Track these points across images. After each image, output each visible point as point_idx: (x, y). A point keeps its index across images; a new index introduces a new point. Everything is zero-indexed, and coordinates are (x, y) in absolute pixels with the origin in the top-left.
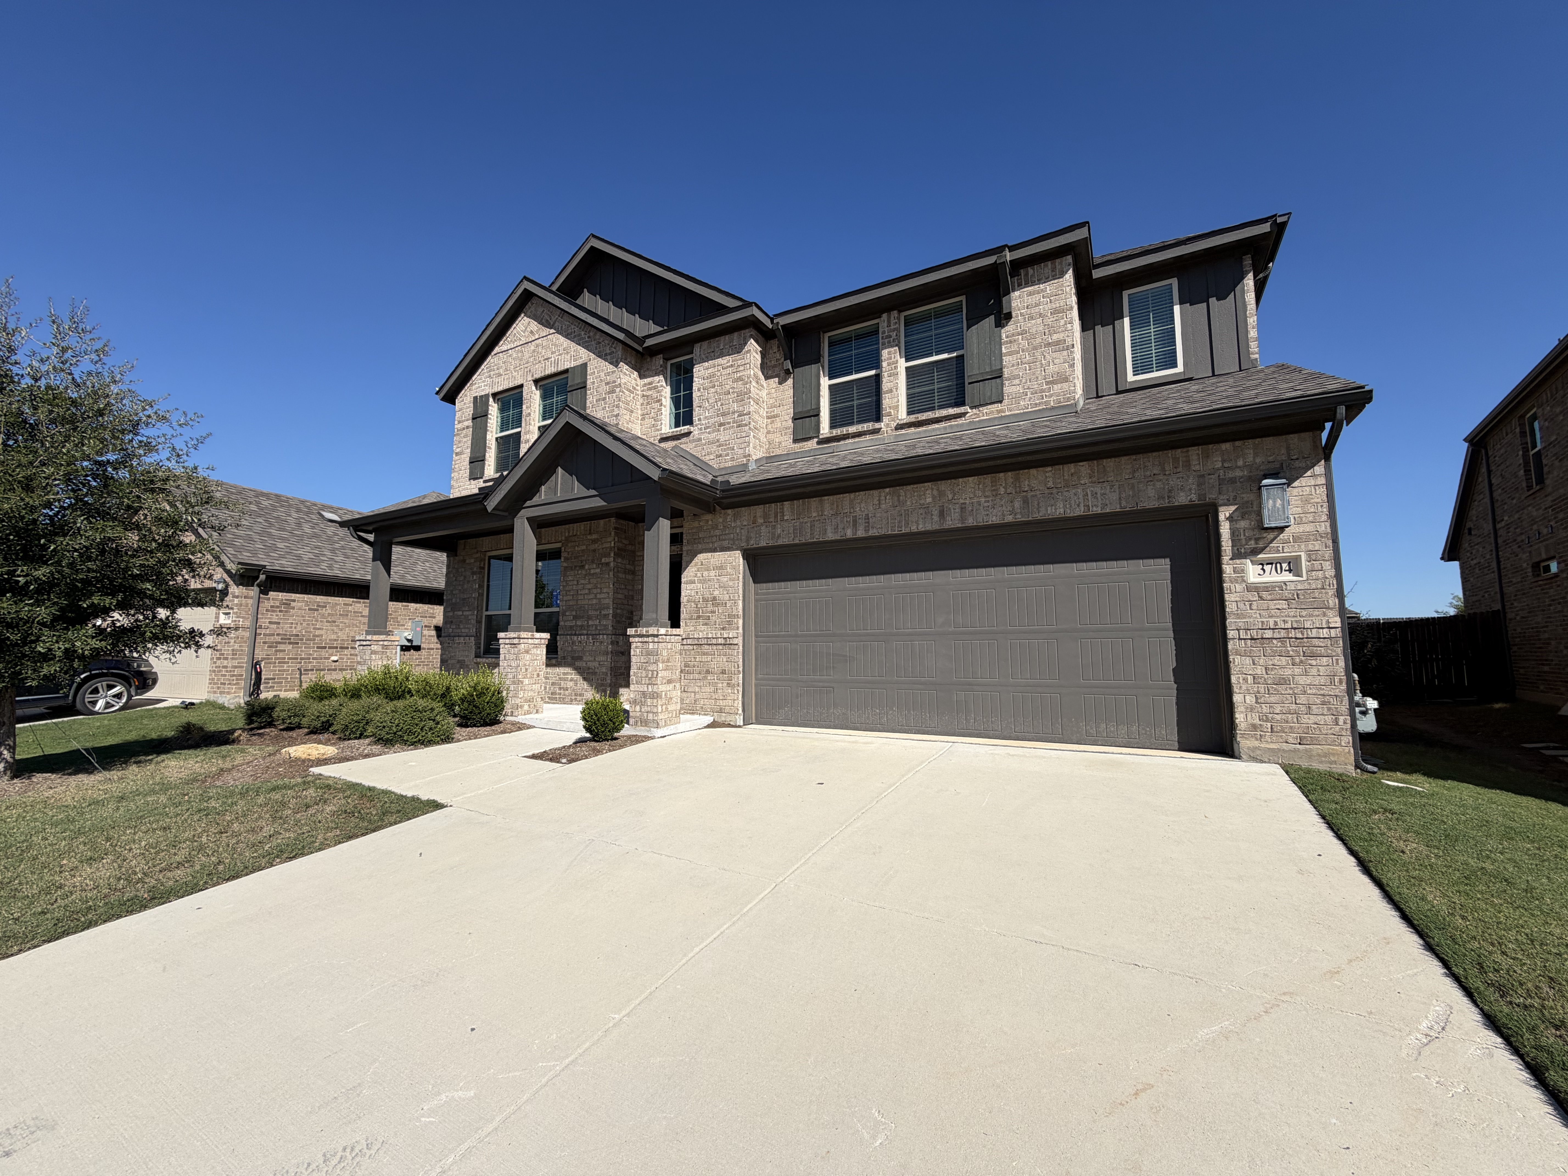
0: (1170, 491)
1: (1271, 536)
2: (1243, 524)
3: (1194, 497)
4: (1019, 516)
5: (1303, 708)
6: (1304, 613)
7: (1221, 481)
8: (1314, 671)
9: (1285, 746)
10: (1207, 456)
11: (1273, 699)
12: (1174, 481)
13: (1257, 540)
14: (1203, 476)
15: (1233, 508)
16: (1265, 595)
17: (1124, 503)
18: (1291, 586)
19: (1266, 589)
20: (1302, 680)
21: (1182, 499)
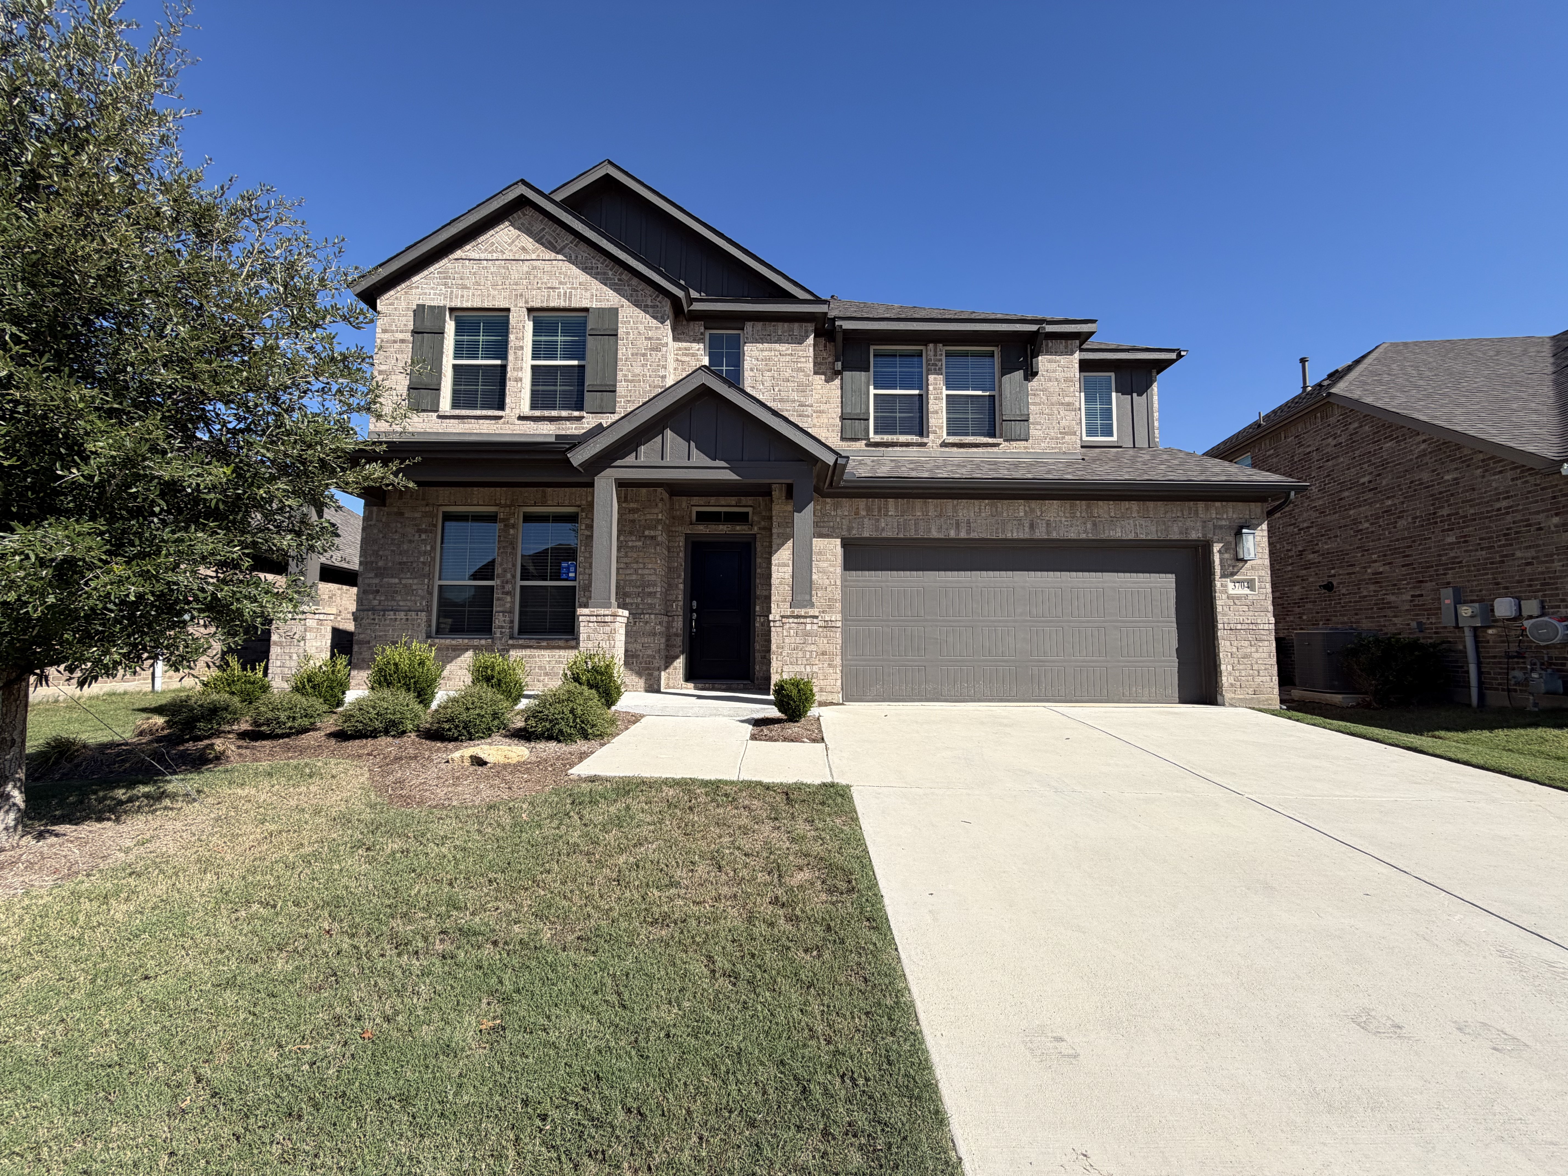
0: (1187, 529)
1: (1241, 565)
2: (1226, 556)
3: (1200, 535)
4: (1090, 535)
5: (1256, 672)
6: (1256, 614)
7: (1215, 527)
8: (1261, 650)
9: (1247, 697)
10: (1207, 509)
11: (1241, 667)
12: (1189, 523)
13: (1234, 567)
14: (1205, 522)
15: (1221, 545)
16: (1237, 602)
17: (1159, 534)
18: (1250, 597)
19: (1238, 598)
20: (1256, 655)
21: (1194, 535)
